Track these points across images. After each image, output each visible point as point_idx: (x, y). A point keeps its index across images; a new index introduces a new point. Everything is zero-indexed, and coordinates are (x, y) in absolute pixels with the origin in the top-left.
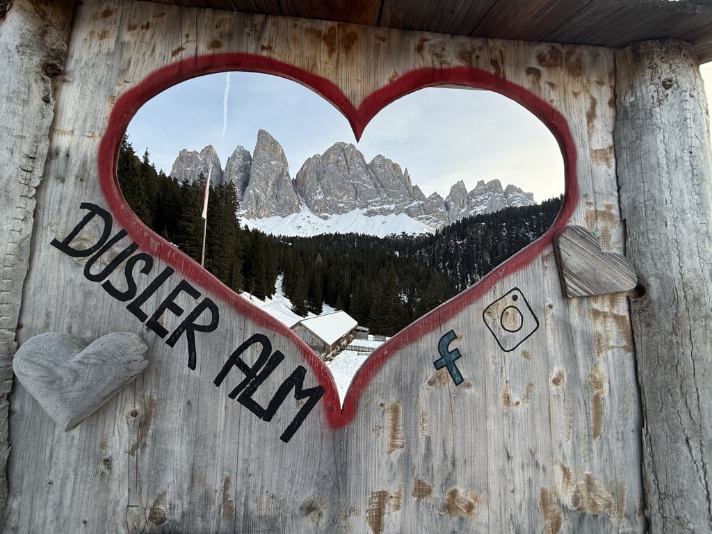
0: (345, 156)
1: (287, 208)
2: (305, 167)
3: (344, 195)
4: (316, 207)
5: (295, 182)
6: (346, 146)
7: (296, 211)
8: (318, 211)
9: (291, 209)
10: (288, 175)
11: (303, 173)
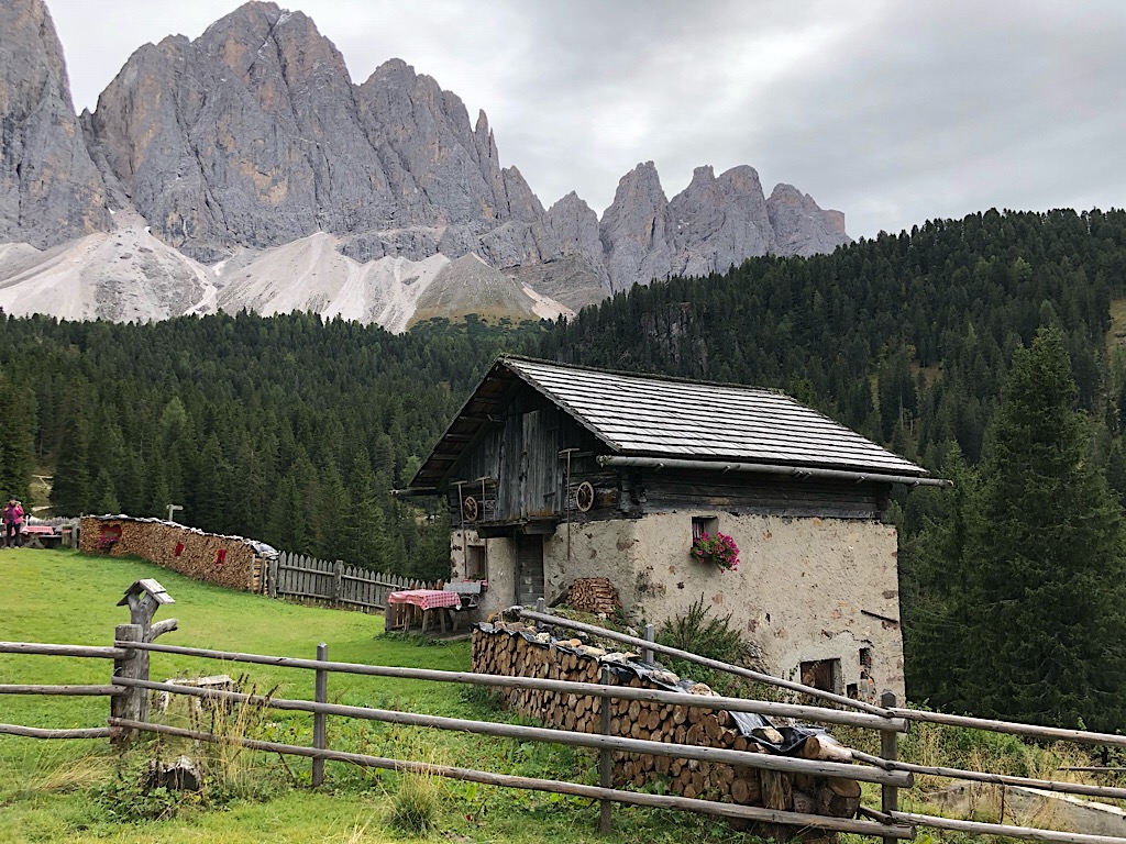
0: (280, 53)
1: (59, 211)
2: (132, 75)
3: (275, 182)
4: (173, 218)
5: (93, 125)
6: (282, 20)
7: (97, 226)
8: (179, 232)
9: (76, 218)
10: (64, 95)
11: (121, 97)
